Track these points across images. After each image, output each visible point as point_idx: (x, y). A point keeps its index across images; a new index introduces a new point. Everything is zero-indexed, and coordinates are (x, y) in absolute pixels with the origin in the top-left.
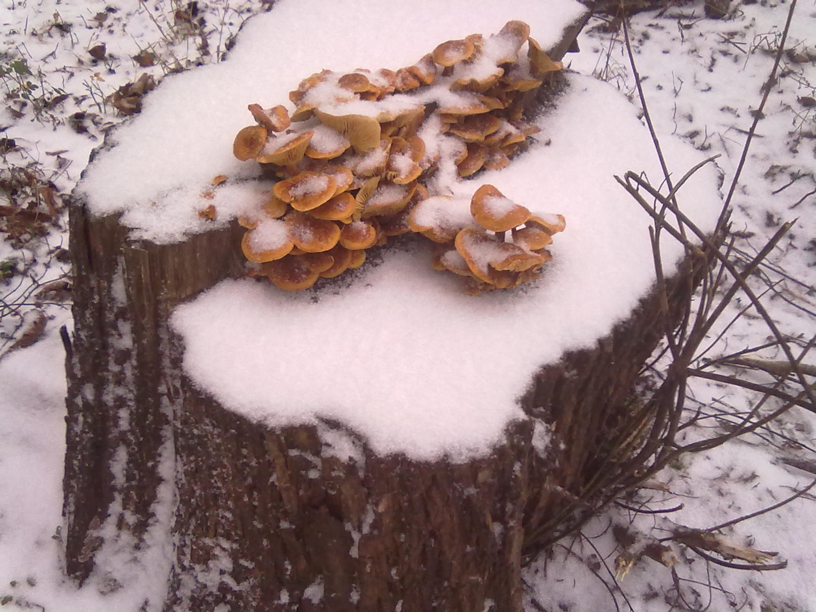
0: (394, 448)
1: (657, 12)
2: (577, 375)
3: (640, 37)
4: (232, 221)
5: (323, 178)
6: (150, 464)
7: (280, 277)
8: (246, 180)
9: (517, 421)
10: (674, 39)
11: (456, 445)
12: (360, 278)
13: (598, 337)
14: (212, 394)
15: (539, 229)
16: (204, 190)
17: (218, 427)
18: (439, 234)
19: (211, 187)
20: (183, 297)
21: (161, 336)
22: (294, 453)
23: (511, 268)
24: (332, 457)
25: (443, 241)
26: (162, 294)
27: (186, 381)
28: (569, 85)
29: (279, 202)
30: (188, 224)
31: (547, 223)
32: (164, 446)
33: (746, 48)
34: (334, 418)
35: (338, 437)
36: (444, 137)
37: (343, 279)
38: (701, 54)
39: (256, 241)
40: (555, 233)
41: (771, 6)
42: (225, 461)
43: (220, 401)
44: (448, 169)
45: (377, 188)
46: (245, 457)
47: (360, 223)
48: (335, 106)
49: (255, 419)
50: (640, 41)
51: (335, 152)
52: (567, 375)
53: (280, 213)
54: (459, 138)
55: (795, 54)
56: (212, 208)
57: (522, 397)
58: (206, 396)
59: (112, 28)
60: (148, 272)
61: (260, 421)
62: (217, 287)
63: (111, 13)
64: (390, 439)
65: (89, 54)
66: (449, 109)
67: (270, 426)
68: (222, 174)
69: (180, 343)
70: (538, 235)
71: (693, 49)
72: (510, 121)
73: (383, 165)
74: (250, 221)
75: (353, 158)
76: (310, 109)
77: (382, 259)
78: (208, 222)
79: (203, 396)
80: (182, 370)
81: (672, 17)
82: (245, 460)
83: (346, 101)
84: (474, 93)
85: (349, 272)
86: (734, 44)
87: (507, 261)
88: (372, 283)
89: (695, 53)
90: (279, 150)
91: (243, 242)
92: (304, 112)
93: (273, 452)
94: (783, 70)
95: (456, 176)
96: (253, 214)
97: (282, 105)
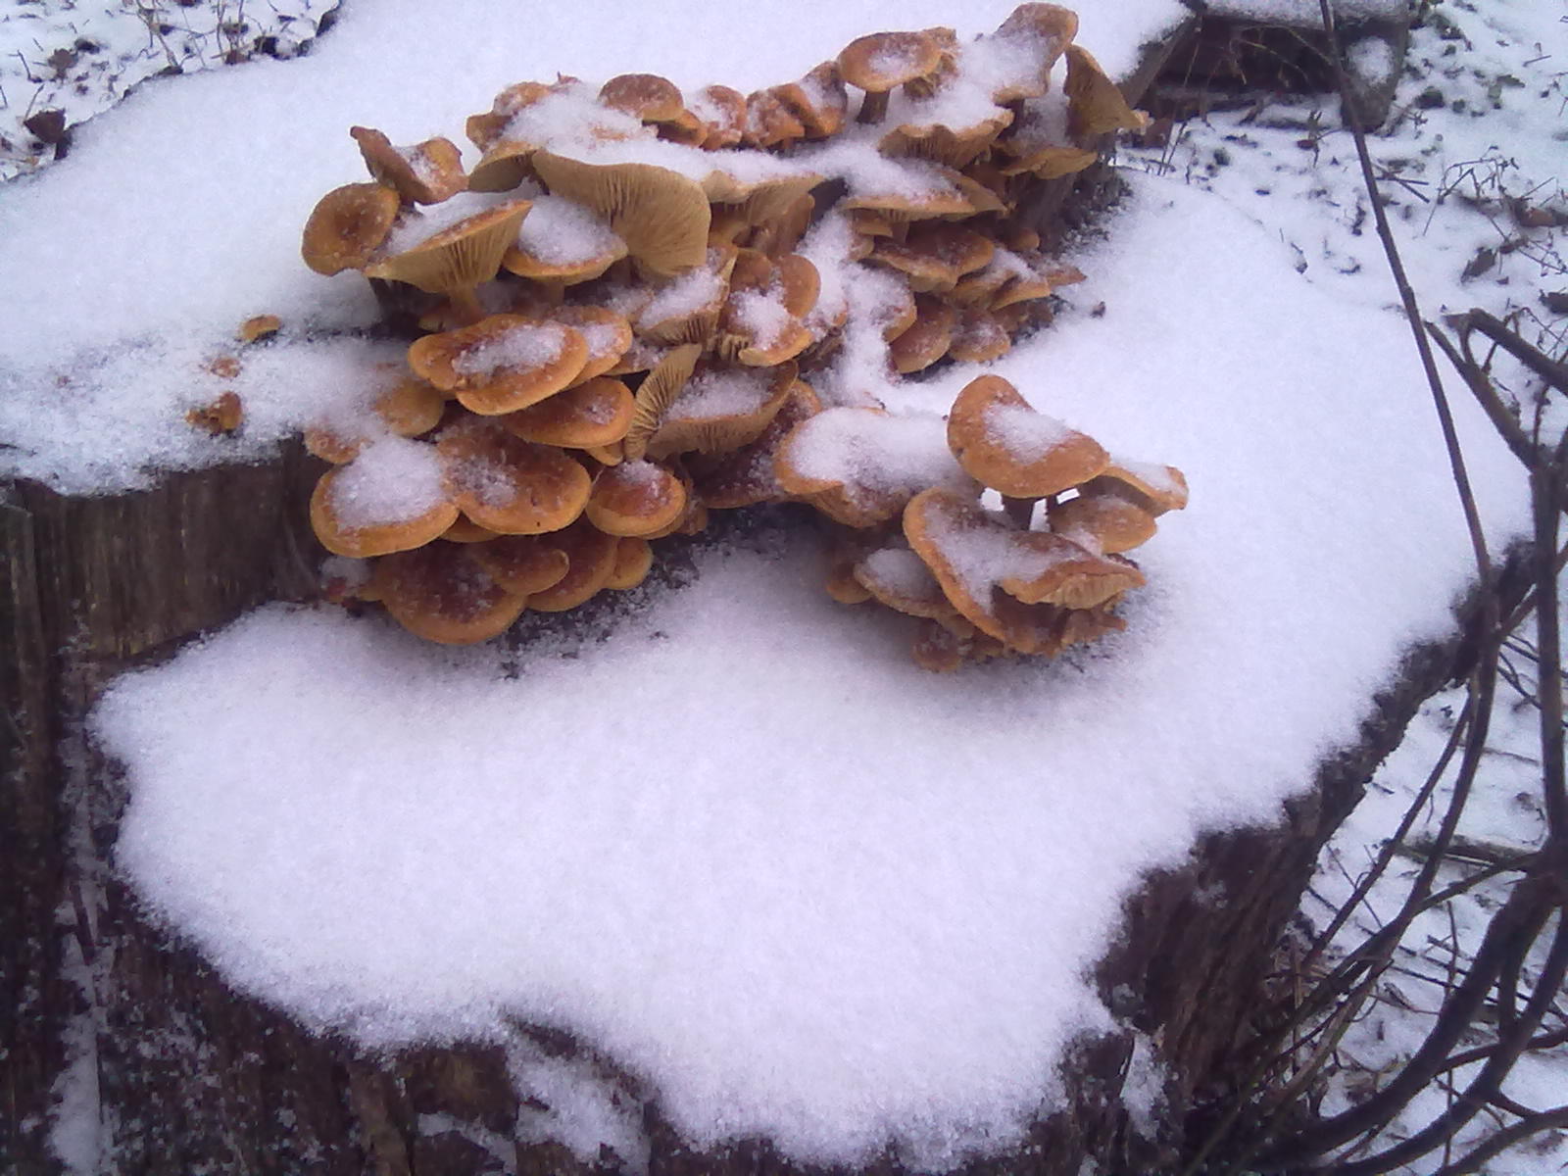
0: (737, 1121)
1: (1245, 113)
2: (1226, 896)
3: (1212, 161)
4: (286, 441)
5: (548, 329)
6: (28, 1125)
7: (415, 603)
8: (336, 333)
9: (1092, 1037)
10: (1279, 168)
11: (925, 1113)
12: (635, 617)
13: (1284, 795)
14: (196, 941)
15: (1125, 499)
16: (213, 353)
17: (209, 1039)
18: (855, 502)
19: (234, 344)
20: (134, 651)
21: (69, 762)
22: (434, 1125)
23: (1055, 597)
24: (549, 1143)
25: (867, 522)
26: (73, 640)
27: (122, 901)
28: (1129, 194)
29: (426, 392)
30: (158, 442)
31: (1145, 485)
32: (70, 1072)
33: (1431, 193)
34: (557, 1023)
35: (567, 1081)
36: (858, 270)
37: (590, 617)
38: (1334, 199)
39: (353, 496)
40: (1166, 511)
41: (1474, 114)
42: (230, 1141)
43: (217, 963)
44: (867, 349)
45: (691, 379)
46: (289, 1133)
47: (646, 465)
48: (592, 147)
49: (319, 1023)
50: (1210, 167)
51: (585, 263)
52: (1200, 896)
53: (422, 423)
54: (894, 272)
55: (1529, 209)
56: (232, 402)
57: (1098, 964)
58: (176, 946)
59: (84, 83)
60: (31, 574)
61: (336, 1029)
62: (237, 627)
63: (87, 54)
64: (725, 1093)
65: (25, 128)
66: (877, 198)
67: (365, 1045)
68: (267, 314)
69: (119, 783)
70: (1123, 513)
71: (1319, 188)
72: (1013, 247)
73: (714, 310)
74: (338, 441)
75: (632, 292)
76: (522, 153)
77: (694, 569)
78: (215, 441)
79: (169, 947)
80: (112, 864)
81: (1275, 125)
82: (286, 1143)
83: (620, 137)
84: (939, 165)
85: (608, 599)
86: (1403, 183)
87: (1049, 578)
88: (669, 631)
89: (1323, 197)
90: (430, 241)
91: (313, 500)
92: (506, 160)
93: (372, 1125)
94: (1506, 239)
95: (887, 370)
96: (347, 424)
97: (445, 136)
